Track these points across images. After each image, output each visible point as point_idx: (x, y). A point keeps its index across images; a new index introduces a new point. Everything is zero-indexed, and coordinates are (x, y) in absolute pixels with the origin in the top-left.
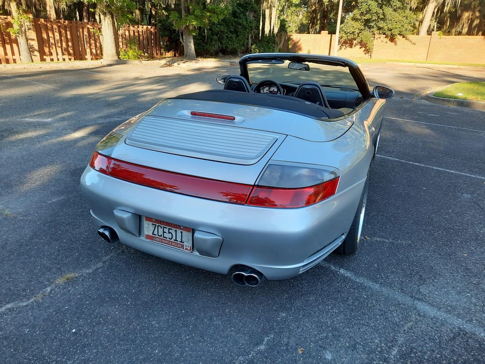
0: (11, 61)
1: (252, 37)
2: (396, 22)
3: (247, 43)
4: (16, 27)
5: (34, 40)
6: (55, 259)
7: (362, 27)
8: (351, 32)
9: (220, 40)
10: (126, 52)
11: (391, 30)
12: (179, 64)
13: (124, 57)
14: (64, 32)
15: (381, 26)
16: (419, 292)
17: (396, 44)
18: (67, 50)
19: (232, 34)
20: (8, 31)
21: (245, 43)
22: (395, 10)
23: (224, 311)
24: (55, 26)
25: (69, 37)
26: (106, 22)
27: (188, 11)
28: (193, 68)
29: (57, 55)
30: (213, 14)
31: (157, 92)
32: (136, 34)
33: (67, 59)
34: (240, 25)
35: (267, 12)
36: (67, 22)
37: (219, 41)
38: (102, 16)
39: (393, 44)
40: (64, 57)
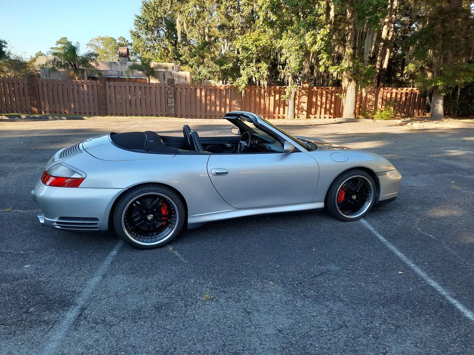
0: (281, 117)
4: (287, 94)
5: (305, 103)
14: (330, 96)
18: (329, 110)
24: (324, 92)
25: (333, 100)
26: (351, 87)
33: (327, 118)
36: (334, 88)
38: (348, 83)
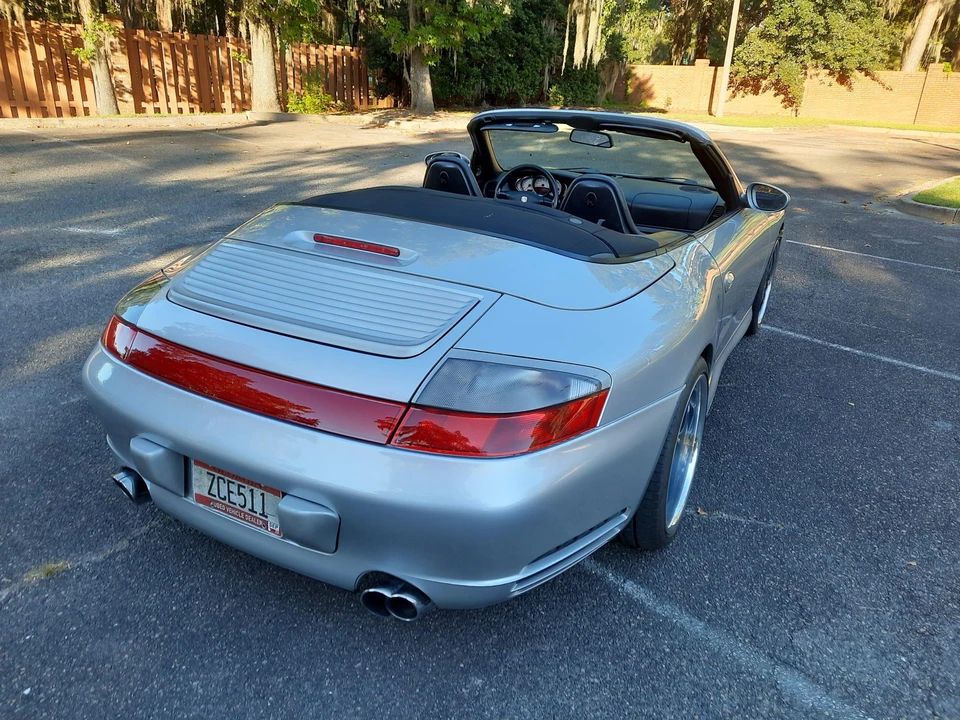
0: (80, 110)
1: (550, 71)
2: (853, 44)
3: (541, 83)
4: (89, 45)
5: (124, 70)
6: (39, 527)
7: (781, 53)
8: (756, 63)
9: (486, 75)
10: (300, 96)
11: (841, 59)
12: (398, 123)
13: (295, 107)
14: (182, 56)
15: (821, 51)
16: (790, 646)
17: (850, 88)
18: (186, 91)
19: (512, 63)
20: (73, 53)
21: (537, 83)
22: (852, 19)
23: (351, 666)
24: (165, 45)
26: (260, 37)
27: (421, 17)
28: (427, 132)
29: (168, 100)
30: (470, 24)
31: (343, 179)
32: (322, 62)
33: (186, 110)
34: (528, 46)
35: (580, 20)
37: (484, 76)
38: (252, 27)
39: (843, 88)
40: (181, 105)
